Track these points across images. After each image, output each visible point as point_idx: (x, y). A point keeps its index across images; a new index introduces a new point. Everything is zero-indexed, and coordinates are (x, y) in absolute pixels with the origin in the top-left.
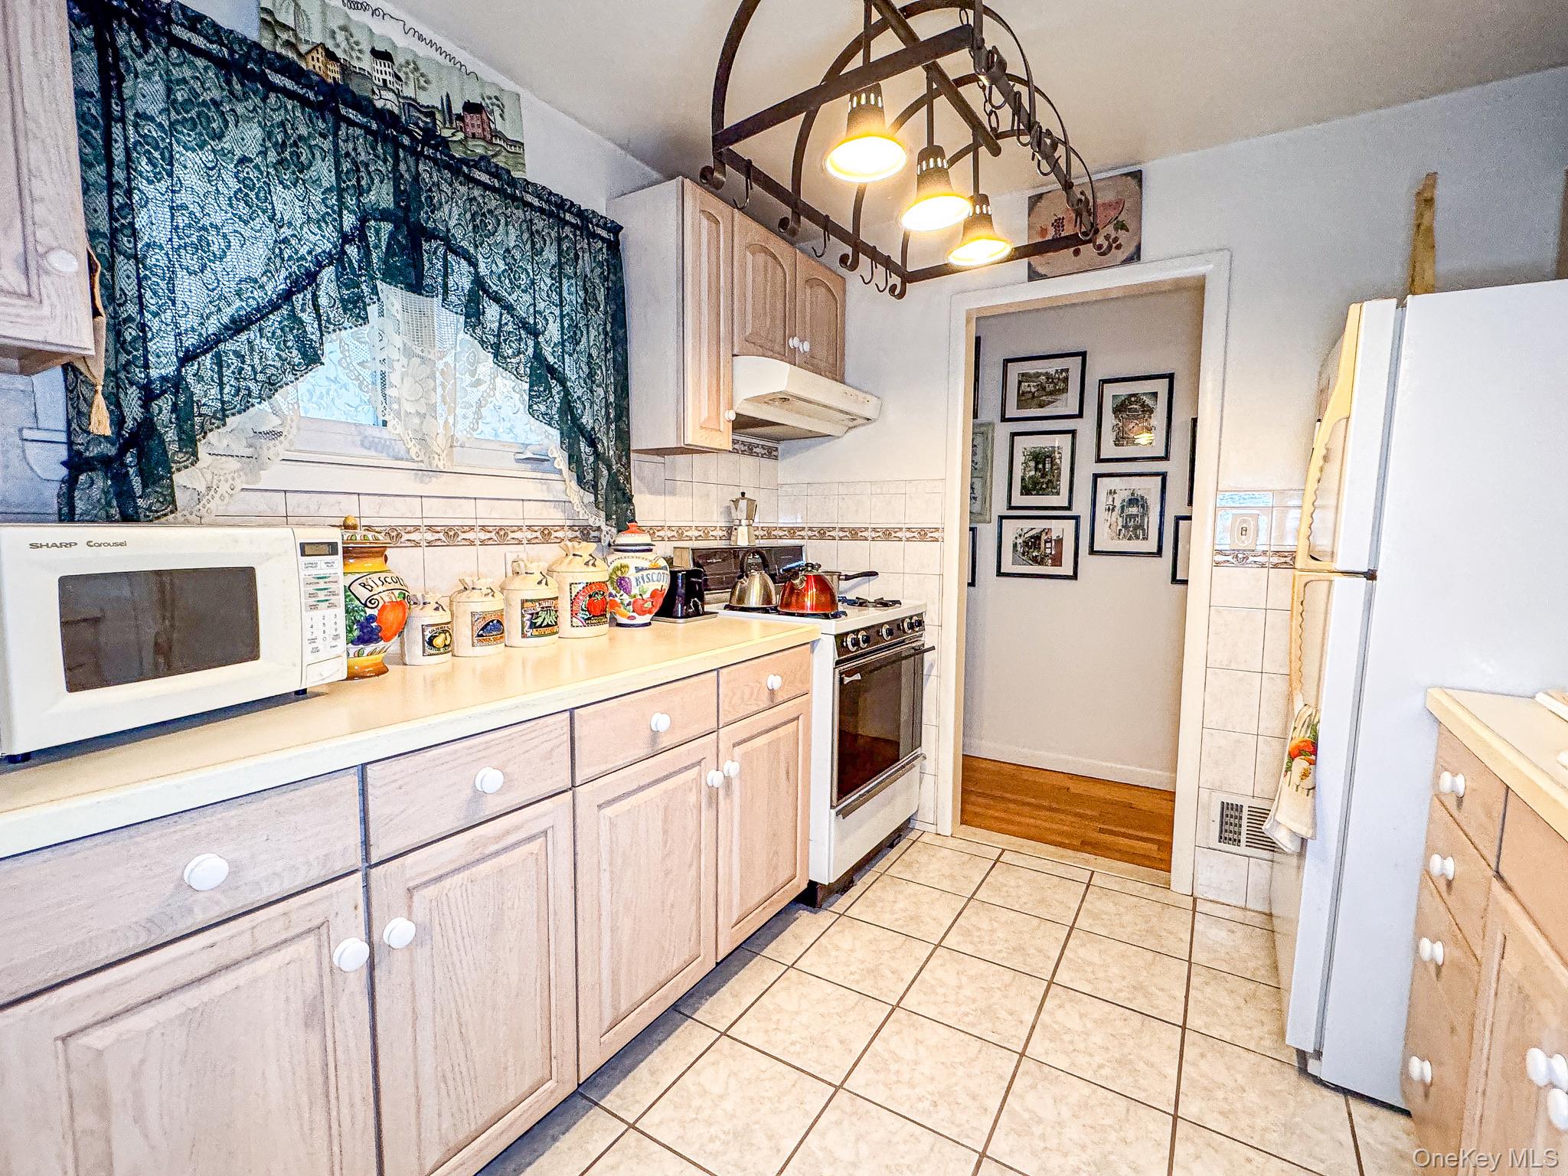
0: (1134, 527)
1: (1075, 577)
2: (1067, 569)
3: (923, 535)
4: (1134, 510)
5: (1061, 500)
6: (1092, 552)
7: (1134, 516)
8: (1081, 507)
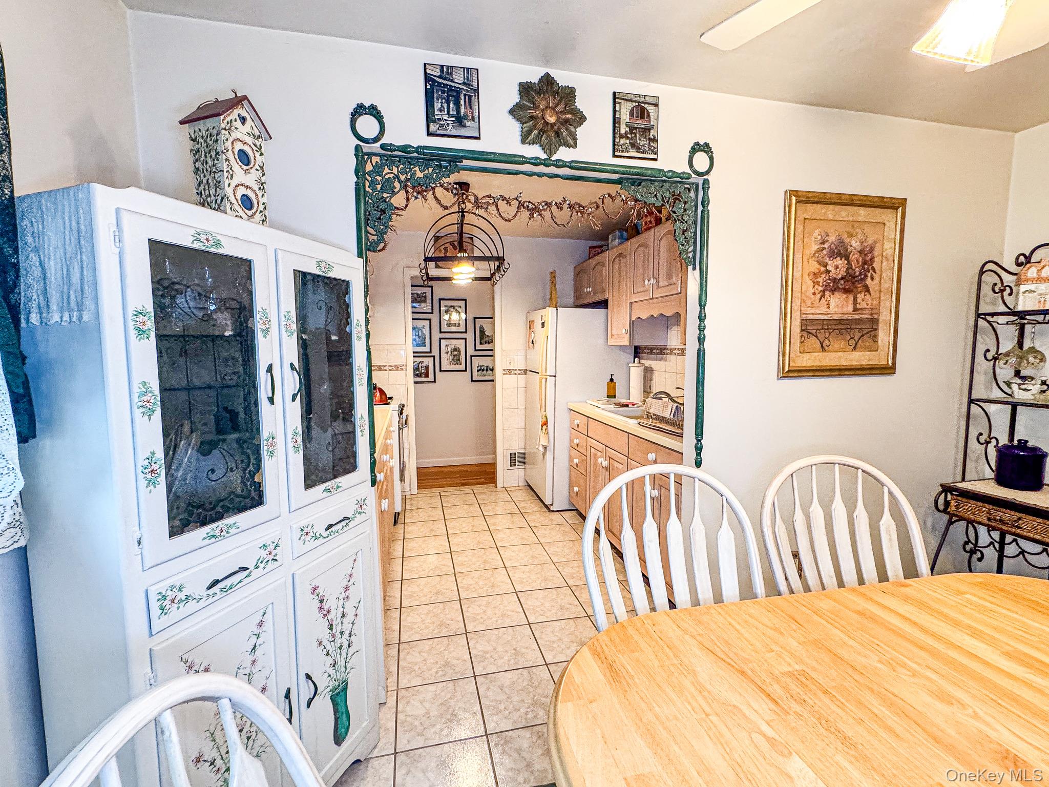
0: (456, 360)
1: (435, 381)
2: (431, 378)
3: (397, 368)
4: (456, 353)
5: (427, 349)
6: (441, 371)
7: (456, 355)
8: (435, 352)
